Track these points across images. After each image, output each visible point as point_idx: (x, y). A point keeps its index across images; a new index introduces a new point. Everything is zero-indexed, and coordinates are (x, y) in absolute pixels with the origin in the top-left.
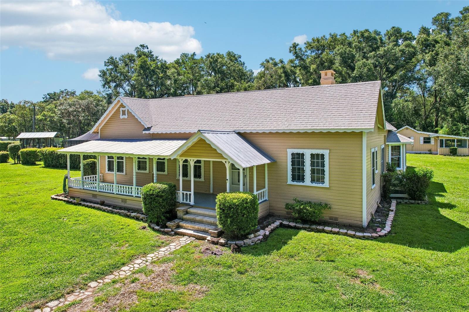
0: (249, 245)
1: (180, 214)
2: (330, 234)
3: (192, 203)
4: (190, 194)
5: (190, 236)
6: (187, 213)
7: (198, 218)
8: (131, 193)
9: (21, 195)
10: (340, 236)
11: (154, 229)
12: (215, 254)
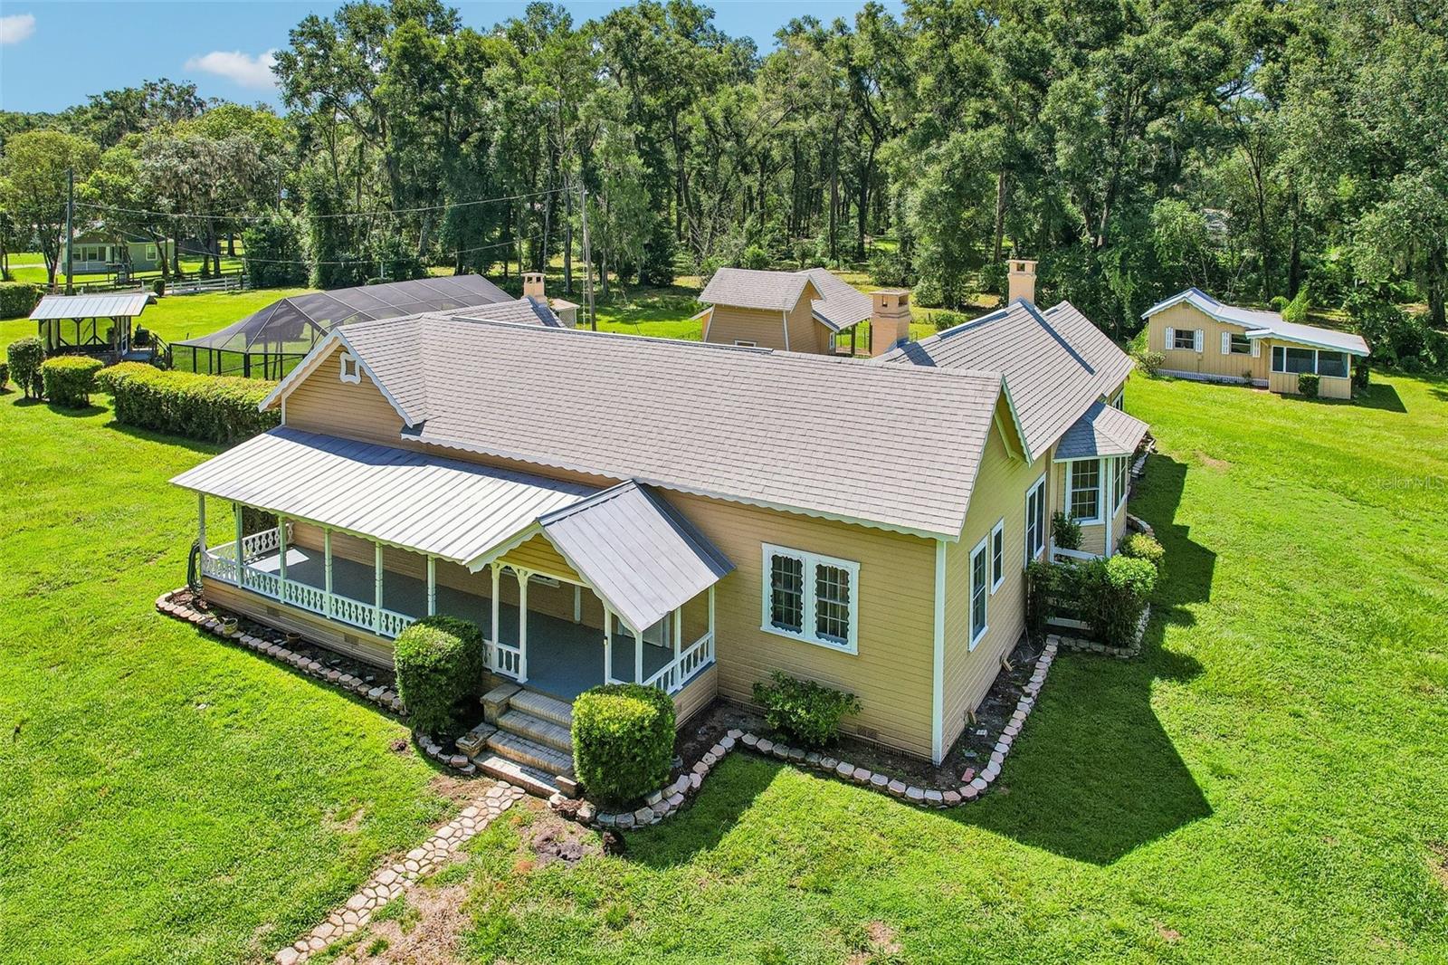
0: (648, 825)
1: (490, 711)
2: (849, 784)
3: (522, 677)
4: (517, 657)
5: (513, 782)
6: (508, 708)
7: (534, 730)
8: (370, 623)
9: (73, 583)
10: (872, 794)
11: (423, 752)
12: (565, 857)
